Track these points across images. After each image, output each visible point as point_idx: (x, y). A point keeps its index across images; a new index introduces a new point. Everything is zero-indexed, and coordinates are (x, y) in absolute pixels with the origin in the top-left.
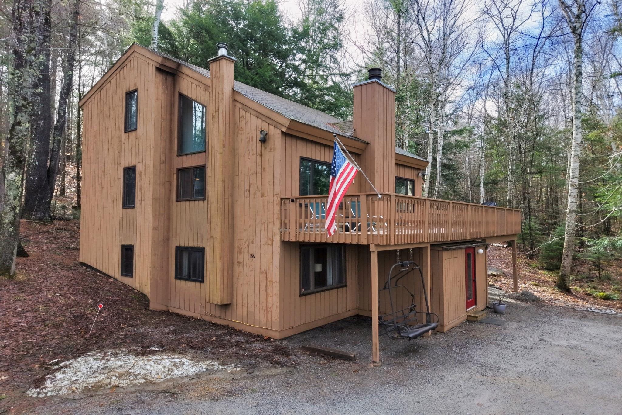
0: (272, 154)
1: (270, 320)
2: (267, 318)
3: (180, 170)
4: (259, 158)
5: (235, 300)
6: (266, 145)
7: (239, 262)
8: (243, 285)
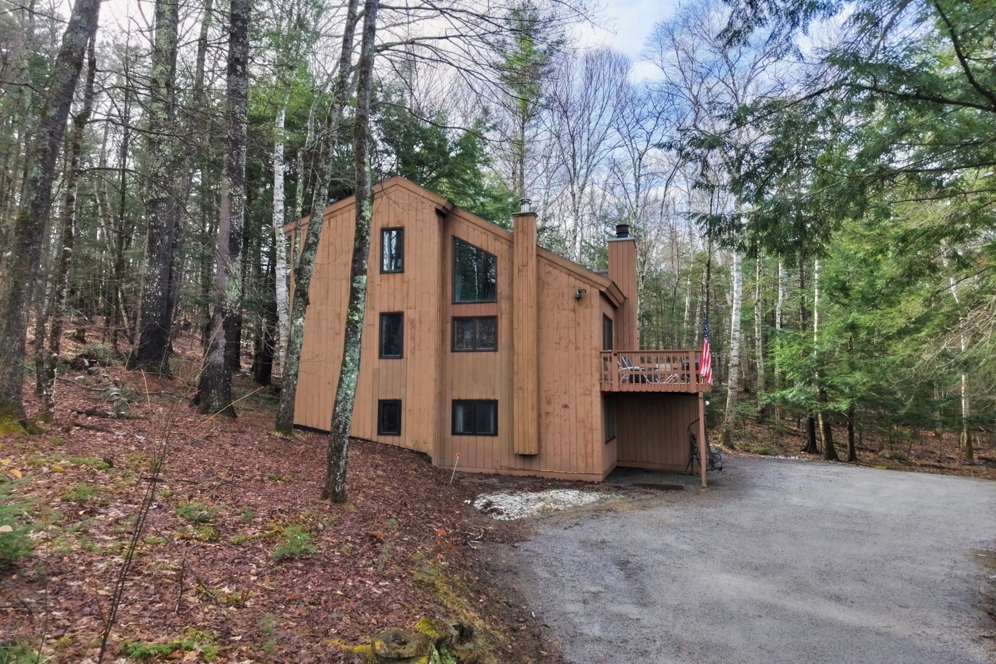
0: (588, 310)
1: (590, 465)
2: (587, 465)
3: (455, 319)
4: (571, 314)
5: (543, 450)
6: (581, 302)
7: (547, 413)
8: (554, 434)
